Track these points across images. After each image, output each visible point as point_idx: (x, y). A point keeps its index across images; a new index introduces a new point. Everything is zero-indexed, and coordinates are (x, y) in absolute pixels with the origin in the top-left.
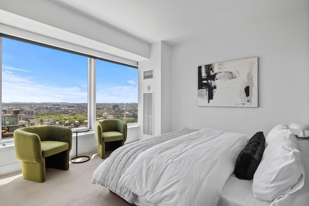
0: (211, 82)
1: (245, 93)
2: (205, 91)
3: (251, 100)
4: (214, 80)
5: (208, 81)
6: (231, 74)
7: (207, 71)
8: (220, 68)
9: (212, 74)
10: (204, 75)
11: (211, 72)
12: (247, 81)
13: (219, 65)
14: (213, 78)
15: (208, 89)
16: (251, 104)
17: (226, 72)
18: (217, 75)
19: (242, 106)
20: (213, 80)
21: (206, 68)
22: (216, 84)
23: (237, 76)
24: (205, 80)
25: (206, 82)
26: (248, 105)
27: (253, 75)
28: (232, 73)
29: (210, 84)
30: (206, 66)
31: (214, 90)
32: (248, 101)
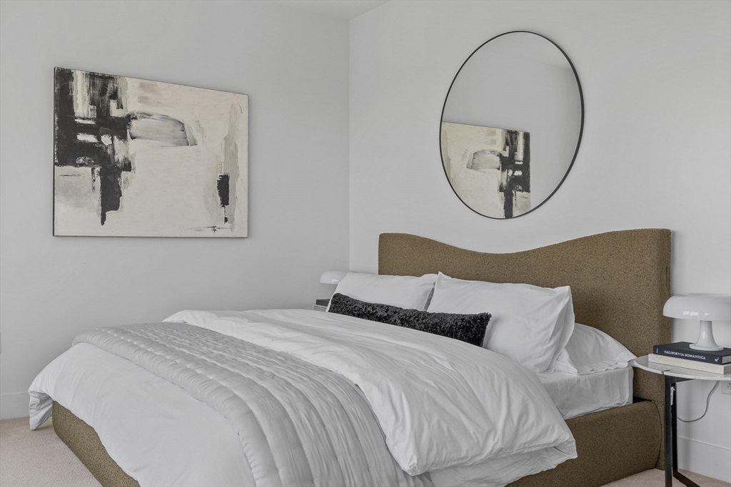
0: (113, 144)
1: (220, 194)
2: (85, 177)
3: (232, 215)
4: (123, 137)
5: (99, 139)
6: (180, 127)
7: (97, 97)
8: (147, 98)
9: (115, 112)
10: (83, 109)
11: (113, 104)
12: (222, 158)
13: (142, 86)
14: (120, 128)
15: (98, 169)
16: (232, 229)
17: (165, 118)
18: (134, 123)
19: (210, 233)
20: (120, 139)
21: (93, 85)
22: (131, 152)
23: (198, 138)
24: (86, 129)
25: (91, 139)
26: (225, 231)
27: (239, 144)
28: (183, 124)
29: (109, 151)
30: (92, 76)
31: (124, 174)
32: (226, 220)
